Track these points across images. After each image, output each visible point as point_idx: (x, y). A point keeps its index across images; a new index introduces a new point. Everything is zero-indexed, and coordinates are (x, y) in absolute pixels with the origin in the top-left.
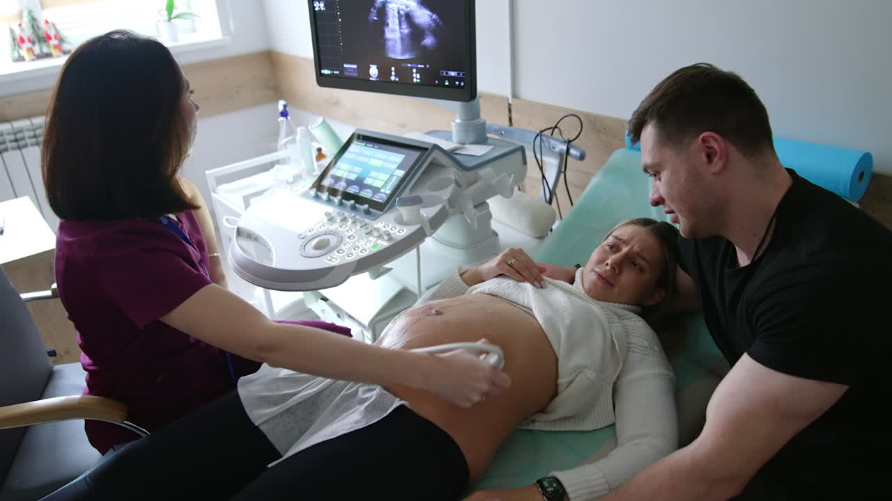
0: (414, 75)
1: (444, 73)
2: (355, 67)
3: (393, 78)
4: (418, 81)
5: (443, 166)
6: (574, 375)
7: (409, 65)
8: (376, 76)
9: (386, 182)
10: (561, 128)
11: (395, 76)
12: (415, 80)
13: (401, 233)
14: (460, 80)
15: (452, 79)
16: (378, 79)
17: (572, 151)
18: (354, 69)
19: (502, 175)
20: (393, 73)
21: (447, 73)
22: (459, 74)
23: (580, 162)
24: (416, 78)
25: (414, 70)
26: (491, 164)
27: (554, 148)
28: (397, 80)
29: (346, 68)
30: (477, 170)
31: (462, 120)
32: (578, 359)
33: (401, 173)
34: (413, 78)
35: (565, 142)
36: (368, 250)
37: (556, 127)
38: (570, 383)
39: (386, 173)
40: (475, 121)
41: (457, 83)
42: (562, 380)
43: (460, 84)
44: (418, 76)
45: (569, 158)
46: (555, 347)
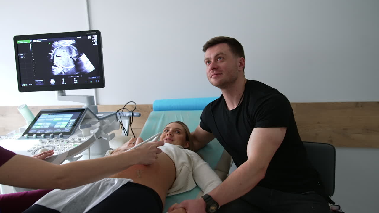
0: (75, 81)
1: (90, 78)
2: (42, 81)
3: (63, 83)
4: (77, 83)
5: (90, 118)
6: (181, 167)
7: (72, 77)
8: (54, 83)
9: (67, 126)
10: (126, 108)
11: (64, 82)
12: (75, 83)
13: (85, 139)
14: (97, 80)
15: (93, 80)
16: (55, 85)
17: (135, 114)
18: (41, 82)
19: (113, 122)
20: (63, 81)
21: (91, 78)
22: (97, 78)
23: (139, 117)
24: (76, 81)
25: (75, 79)
26: (108, 118)
27: (125, 115)
28: (66, 84)
29: (37, 82)
30: (103, 120)
31: (87, 105)
32: (181, 160)
33: (74, 120)
34: (74, 82)
35: (131, 112)
36: (72, 147)
37: (124, 108)
38: (181, 170)
39: (66, 122)
40: (93, 106)
41: (96, 81)
42: (178, 170)
43: (97, 81)
44: (77, 81)
45: (133, 117)
46: (172, 158)
